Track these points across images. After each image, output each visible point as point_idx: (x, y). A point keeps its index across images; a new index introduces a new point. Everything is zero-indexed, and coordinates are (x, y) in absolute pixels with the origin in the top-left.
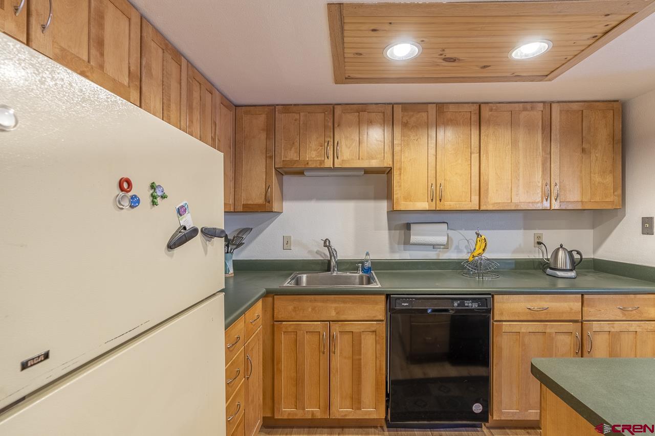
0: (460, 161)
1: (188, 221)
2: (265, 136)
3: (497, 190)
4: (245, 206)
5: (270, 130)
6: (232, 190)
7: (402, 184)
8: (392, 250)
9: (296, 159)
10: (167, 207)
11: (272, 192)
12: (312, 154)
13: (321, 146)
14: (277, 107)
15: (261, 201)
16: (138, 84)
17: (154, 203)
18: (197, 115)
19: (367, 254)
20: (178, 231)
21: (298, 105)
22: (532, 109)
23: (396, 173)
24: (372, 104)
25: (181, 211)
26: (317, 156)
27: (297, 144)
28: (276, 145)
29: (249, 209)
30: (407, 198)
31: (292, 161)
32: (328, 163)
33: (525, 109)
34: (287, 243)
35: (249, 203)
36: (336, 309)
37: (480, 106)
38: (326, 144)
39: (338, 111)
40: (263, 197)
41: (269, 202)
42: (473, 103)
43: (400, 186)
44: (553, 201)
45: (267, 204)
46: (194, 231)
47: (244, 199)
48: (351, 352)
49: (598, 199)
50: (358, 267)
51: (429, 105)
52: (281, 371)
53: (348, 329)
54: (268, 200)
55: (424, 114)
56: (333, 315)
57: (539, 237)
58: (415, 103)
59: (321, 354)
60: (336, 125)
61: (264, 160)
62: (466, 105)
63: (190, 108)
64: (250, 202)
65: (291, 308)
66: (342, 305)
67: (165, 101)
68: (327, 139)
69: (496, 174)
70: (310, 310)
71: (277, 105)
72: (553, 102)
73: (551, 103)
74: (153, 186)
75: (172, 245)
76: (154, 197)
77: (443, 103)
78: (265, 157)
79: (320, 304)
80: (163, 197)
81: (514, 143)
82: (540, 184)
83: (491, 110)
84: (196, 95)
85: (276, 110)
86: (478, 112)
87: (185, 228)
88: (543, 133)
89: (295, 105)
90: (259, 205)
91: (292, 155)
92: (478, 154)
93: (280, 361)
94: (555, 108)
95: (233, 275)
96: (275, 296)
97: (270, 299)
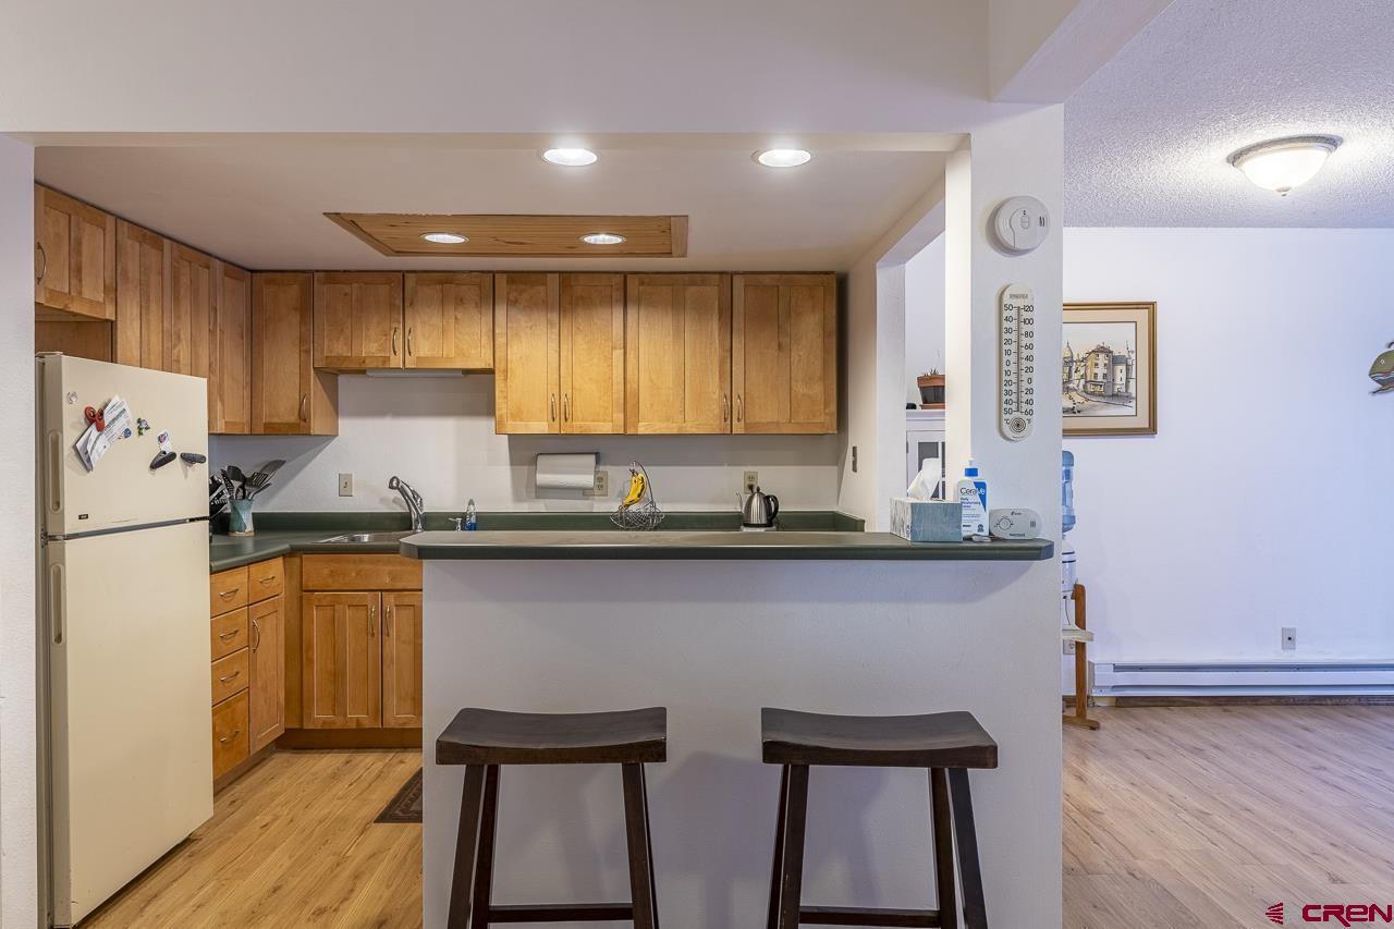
0: (595, 360)
1: (168, 447)
2: (298, 318)
3: (652, 405)
4: (267, 426)
5: (306, 308)
6: (248, 402)
7: (507, 394)
8: (517, 498)
9: (345, 354)
10: (150, 436)
11: (309, 403)
12: (369, 347)
13: (385, 335)
14: (316, 275)
15: (293, 418)
16: (113, 296)
17: (140, 434)
18: (186, 306)
19: (471, 503)
20: (160, 455)
21: (349, 271)
22: (703, 283)
23: (498, 377)
24: (464, 272)
25: (161, 439)
26: (381, 351)
27: (348, 332)
28: (316, 332)
29: (273, 430)
30: (517, 415)
31: (339, 358)
32: (396, 362)
33: (694, 283)
34: (345, 486)
35: (273, 421)
36: (390, 573)
37: (625, 277)
38: (392, 333)
39: (411, 281)
40: (297, 413)
41: (305, 420)
42: (616, 273)
43: (506, 397)
44: (735, 421)
45: (302, 423)
46: (172, 456)
47: (266, 414)
48: (412, 635)
49: (801, 419)
50: (456, 523)
51: (549, 275)
52: (312, 661)
53: (407, 601)
54: (304, 417)
55: (541, 288)
56: (386, 582)
57: (751, 478)
58: (528, 272)
59: (370, 637)
60: (407, 304)
61: (297, 356)
62: (605, 276)
63: (176, 299)
64: (276, 420)
65: (326, 571)
66: (398, 568)
67: (143, 304)
68: (394, 325)
69: (651, 380)
70: (354, 574)
71: (317, 271)
72: (737, 273)
73: (732, 274)
74: (139, 421)
75: (156, 465)
76: (140, 429)
77: (571, 272)
78: (298, 351)
79: (367, 567)
80: (147, 428)
81: (678, 334)
82: (716, 396)
83: (642, 283)
84: (185, 280)
85: (315, 279)
86: (622, 286)
87: (165, 453)
88: (719, 319)
89: (345, 271)
90: (290, 425)
91: (340, 349)
92: (622, 351)
93: (310, 647)
94: (739, 282)
95: (253, 534)
96: (304, 556)
97: (297, 560)
